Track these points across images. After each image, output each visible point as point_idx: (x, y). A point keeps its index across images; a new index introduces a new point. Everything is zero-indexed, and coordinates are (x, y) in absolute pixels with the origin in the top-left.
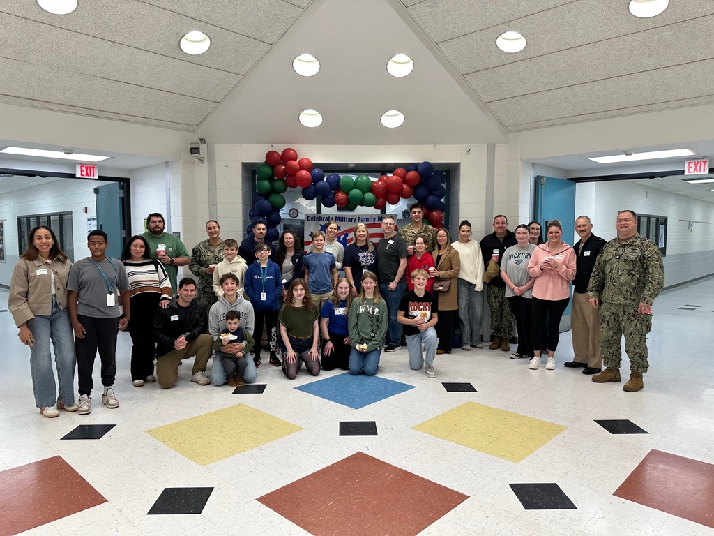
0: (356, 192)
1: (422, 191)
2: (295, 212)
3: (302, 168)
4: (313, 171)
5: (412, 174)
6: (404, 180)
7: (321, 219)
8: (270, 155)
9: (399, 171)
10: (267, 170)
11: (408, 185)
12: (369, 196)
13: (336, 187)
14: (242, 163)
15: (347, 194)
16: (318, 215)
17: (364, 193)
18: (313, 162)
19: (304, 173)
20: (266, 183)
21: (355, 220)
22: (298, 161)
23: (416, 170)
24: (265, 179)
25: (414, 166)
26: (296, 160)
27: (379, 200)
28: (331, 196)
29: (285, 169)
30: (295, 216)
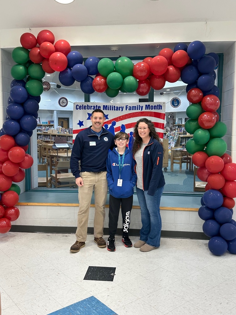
0: (114, 75)
1: (191, 72)
2: (65, 101)
3: (57, 50)
4: (70, 54)
5: (178, 53)
6: (171, 61)
7: (89, 107)
8: (24, 38)
9: (166, 51)
10: (23, 53)
11: (174, 66)
12: (130, 79)
13: (94, 70)
14: (1, 49)
15: (105, 78)
16: (86, 104)
17: (124, 77)
18: (71, 45)
19: (59, 54)
20: (21, 68)
21: (122, 108)
22: (54, 44)
23: (186, 50)
24: (20, 64)
25: (184, 46)
26: (53, 43)
27: (142, 85)
28: (89, 82)
29: (39, 52)
30: (65, 104)
